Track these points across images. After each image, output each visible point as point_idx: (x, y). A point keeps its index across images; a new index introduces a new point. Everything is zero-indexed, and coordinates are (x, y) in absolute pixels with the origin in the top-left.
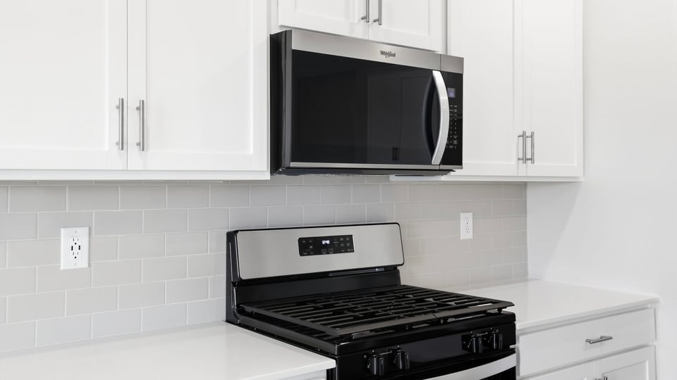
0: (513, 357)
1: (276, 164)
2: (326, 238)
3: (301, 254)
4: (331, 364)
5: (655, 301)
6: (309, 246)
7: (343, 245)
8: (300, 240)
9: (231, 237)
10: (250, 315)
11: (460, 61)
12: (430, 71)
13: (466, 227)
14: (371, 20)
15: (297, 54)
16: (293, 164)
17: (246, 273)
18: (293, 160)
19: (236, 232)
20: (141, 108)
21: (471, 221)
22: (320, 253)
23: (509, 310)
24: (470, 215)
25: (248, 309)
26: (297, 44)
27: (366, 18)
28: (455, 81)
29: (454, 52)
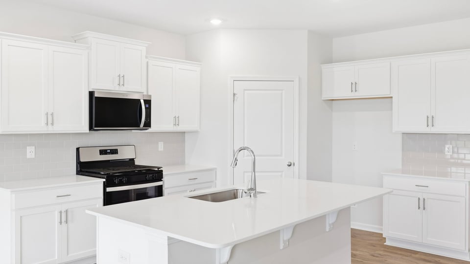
0: (162, 182)
1: (91, 128)
2: (109, 150)
3: (100, 154)
4: (104, 180)
5: (216, 169)
6: (103, 152)
7: (114, 152)
8: (100, 150)
9: (78, 149)
10: (84, 172)
11: (150, 96)
12: (140, 100)
13: (161, 146)
14: (121, 85)
15: (97, 98)
16: (95, 128)
17: (82, 160)
18: (95, 127)
19: (79, 148)
20: (52, 114)
21: (163, 145)
22: (106, 154)
23: (161, 169)
24: (162, 143)
25: (83, 170)
26: (96, 95)
27: (119, 84)
28: (148, 102)
29: (149, 94)
